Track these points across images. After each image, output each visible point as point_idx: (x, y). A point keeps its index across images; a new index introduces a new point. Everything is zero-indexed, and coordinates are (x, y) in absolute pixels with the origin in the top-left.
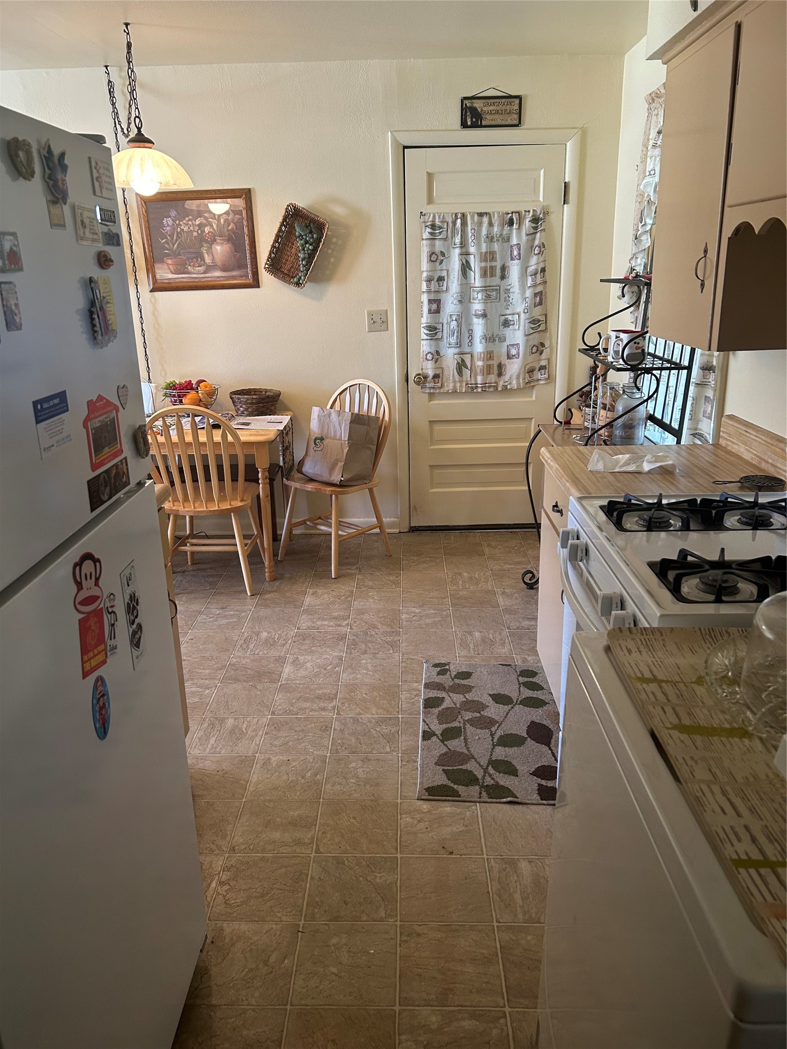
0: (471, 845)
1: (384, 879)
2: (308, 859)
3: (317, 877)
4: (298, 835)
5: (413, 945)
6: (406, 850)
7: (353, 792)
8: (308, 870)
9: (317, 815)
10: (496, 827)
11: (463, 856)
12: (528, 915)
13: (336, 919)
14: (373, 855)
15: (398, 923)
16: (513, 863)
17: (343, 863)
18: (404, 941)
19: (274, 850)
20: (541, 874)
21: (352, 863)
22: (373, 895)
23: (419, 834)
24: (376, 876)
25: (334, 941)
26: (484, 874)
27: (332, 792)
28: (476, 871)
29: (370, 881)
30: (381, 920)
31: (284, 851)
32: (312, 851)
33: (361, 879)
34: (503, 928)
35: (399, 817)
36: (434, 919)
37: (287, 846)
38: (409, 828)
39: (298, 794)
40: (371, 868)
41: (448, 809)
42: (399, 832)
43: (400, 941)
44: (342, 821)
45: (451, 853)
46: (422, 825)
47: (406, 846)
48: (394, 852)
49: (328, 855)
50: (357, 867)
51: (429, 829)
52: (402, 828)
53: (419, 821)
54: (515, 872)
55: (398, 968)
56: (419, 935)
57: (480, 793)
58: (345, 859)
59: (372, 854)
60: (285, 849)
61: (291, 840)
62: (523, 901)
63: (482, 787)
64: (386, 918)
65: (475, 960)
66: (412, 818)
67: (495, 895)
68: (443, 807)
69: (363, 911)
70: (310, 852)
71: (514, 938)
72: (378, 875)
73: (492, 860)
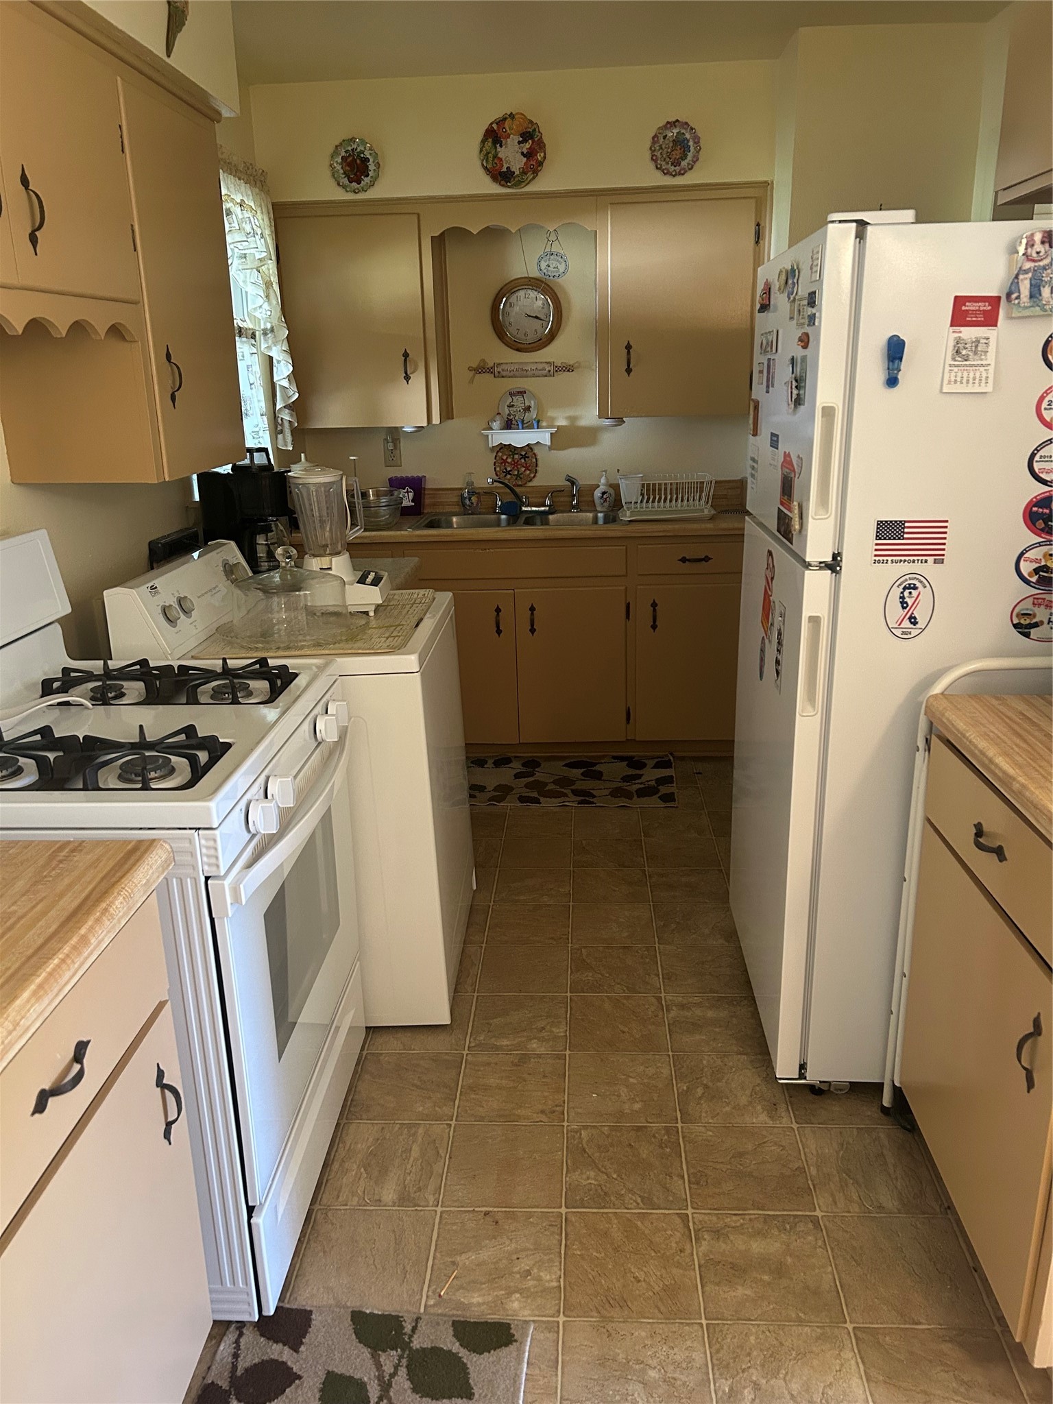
0: (454, 1228)
1: (584, 1177)
2: (695, 1206)
3: (675, 1178)
4: (723, 1246)
5: (550, 1102)
6: (552, 1219)
7: (648, 1342)
8: (690, 1188)
9: (702, 1287)
10: (406, 1261)
11: (471, 1209)
12: (412, 1132)
13: (639, 1129)
14: (602, 1211)
15: (565, 1124)
16: (404, 1199)
17: (642, 1198)
18: (560, 1106)
19: (750, 1220)
20: (372, 1183)
21: (631, 1199)
22: (597, 1155)
23: (532, 1247)
24: (596, 1180)
25: (637, 1106)
26: (449, 1183)
27: (689, 1343)
28: (458, 1187)
29: (602, 1172)
30: (585, 1127)
31: (734, 1218)
32: (693, 1218)
33: (615, 1176)
34: (446, 1118)
35: (562, 1280)
36: (523, 1128)
37: (733, 1227)
38: (546, 1258)
39: (752, 1339)
40: (602, 1190)
41: (476, 1299)
42: (563, 1252)
43: (564, 1107)
44: (659, 1273)
45: (487, 1214)
46: (524, 1265)
47: (552, 1225)
48: (570, 1217)
49: (667, 1212)
50: (623, 1192)
51: (515, 1257)
52: (558, 1259)
53: (528, 1273)
54: (405, 1187)
55: (567, 1081)
56: (543, 1112)
57: (414, 1329)
58: (641, 1205)
59: (603, 1213)
60: (736, 1222)
61: (731, 1238)
62: (411, 1148)
63: (406, 1346)
64: (581, 1129)
65: (486, 1089)
66: (539, 1279)
67: (443, 1155)
68: (484, 1303)
69: (608, 1136)
70: (695, 1215)
71: (437, 1109)
72: (593, 1182)
73: (431, 1203)
